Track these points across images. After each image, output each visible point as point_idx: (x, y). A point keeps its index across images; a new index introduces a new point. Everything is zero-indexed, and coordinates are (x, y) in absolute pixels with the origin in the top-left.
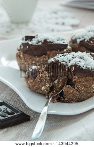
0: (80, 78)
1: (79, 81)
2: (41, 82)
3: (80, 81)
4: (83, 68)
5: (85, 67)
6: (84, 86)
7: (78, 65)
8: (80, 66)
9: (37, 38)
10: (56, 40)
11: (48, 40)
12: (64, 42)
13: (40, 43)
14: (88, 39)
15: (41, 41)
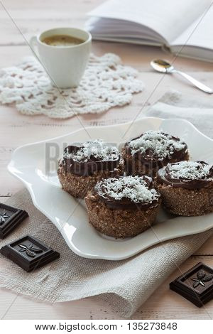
4: (134, 201)
5: (136, 200)
8: (130, 199)
9: (82, 151)
10: (105, 155)
11: (95, 157)
12: (114, 159)
13: (86, 161)
14: (144, 150)
15: (87, 157)
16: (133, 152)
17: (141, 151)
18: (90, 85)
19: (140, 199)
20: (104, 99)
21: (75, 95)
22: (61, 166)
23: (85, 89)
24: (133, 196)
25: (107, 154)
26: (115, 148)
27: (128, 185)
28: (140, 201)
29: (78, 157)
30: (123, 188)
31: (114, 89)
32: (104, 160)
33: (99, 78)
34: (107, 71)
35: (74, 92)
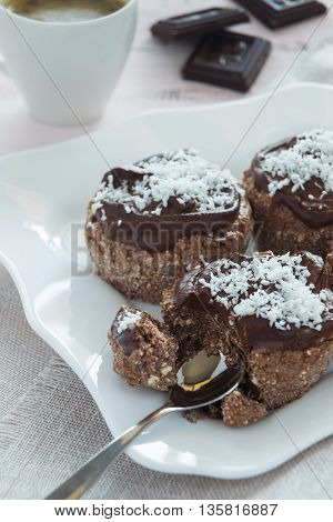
0: (269, 354)
1: (263, 365)
2: (145, 365)
3: (267, 366)
4: (277, 325)
5: (282, 323)
6: (278, 377)
7: (263, 316)
8: (267, 321)
9: (147, 185)
10: (202, 196)
11: (181, 201)
12: (227, 206)
13: (158, 211)
14: (302, 182)
15: (161, 201)
16: (273, 187)
17: (291, 184)
19: (292, 319)
22: (94, 219)
24: (273, 315)
25: (210, 193)
26: (227, 174)
27: (264, 282)
28: (292, 325)
29: (137, 199)
30: (251, 291)
32: (202, 210)
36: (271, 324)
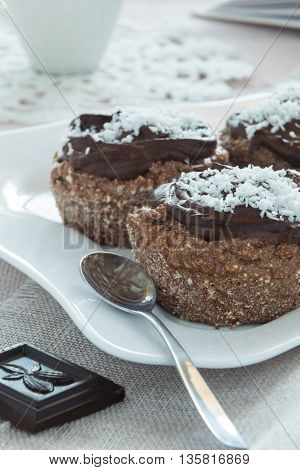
0: (261, 248)
1: (255, 257)
3: (259, 259)
5: (274, 213)
7: (253, 206)
9: (118, 121)
10: (178, 129)
11: (154, 129)
12: (204, 135)
14: (281, 123)
15: (133, 131)
16: (250, 130)
17: (270, 126)
18: (125, 70)
20: (161, 94)
21: (90, 87)
23: (112, 78)
24: (263, 205)
31: (182, 76)
32: (175, 137)
33: (144, 57)
34: (162, 45)
35: (86, 81)
36: (262, 215)
